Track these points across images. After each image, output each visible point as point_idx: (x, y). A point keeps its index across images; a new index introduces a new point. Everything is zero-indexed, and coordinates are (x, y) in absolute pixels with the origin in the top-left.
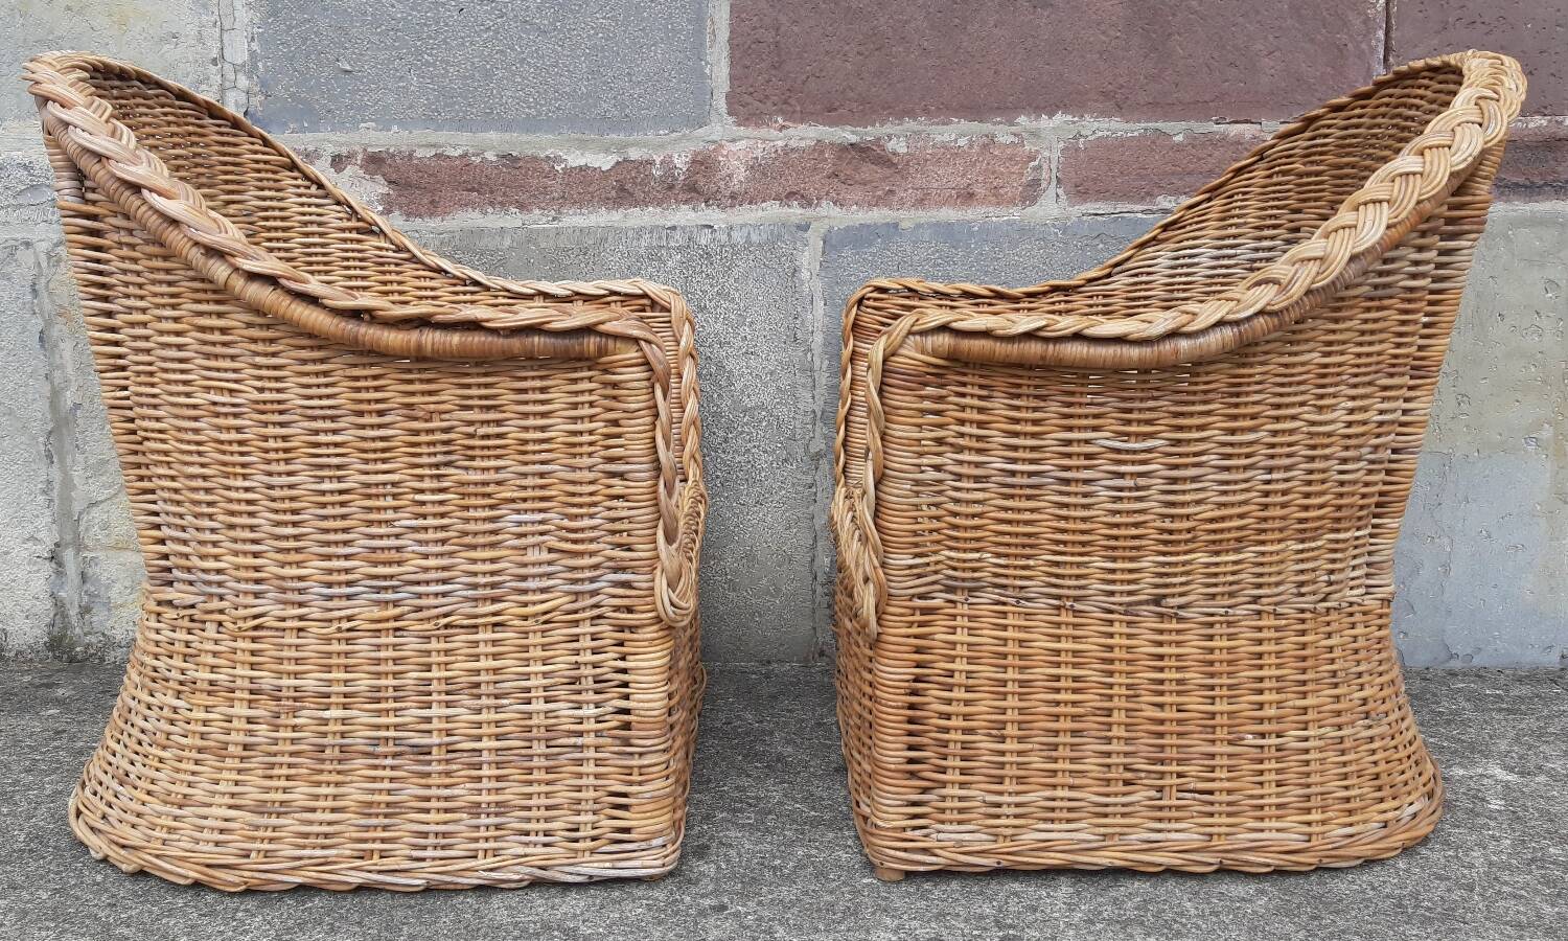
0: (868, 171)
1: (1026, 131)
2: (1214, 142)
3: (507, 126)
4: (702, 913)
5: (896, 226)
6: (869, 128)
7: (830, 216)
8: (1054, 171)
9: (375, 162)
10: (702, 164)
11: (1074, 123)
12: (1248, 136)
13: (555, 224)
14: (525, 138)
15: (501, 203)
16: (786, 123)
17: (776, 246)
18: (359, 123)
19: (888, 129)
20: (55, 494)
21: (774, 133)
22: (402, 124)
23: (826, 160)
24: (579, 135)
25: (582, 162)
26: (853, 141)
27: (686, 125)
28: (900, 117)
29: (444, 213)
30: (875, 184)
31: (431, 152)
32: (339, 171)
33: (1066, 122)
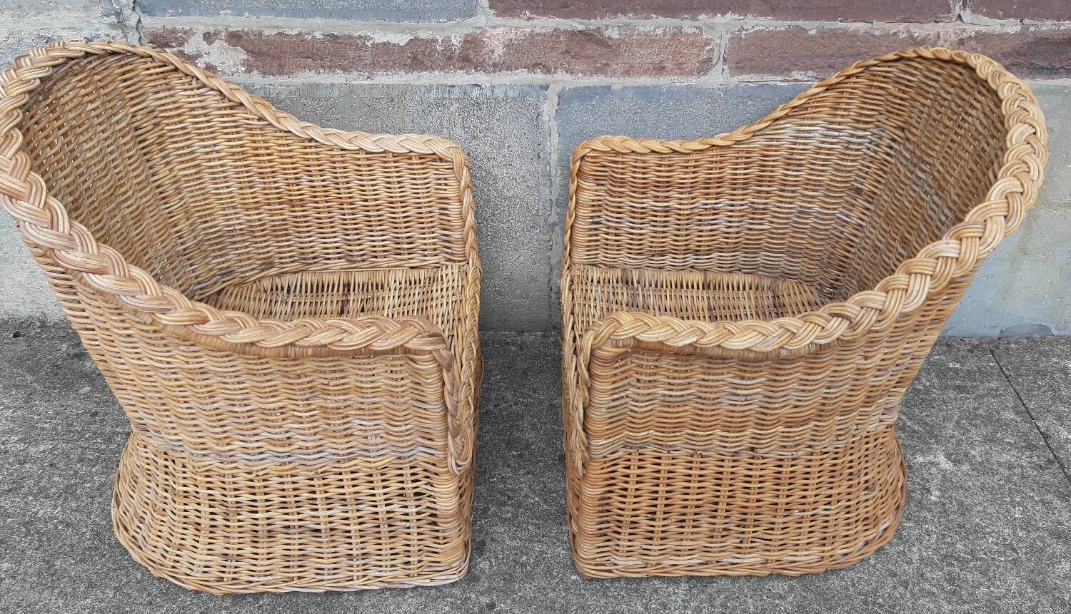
0: (590, 49)
1: (704, 24)
2: (835, 34)
3: (328, 15)
5: (609, 87)
6: (592, 20)
7: (564, 80)
8: (723, 53)
9: (235, 38)
10: (472, 43)
11: (740, 20)
12: (862, 31)
13: (369, 81)
14: (341, 22)
15: (330, 67)
16: (534, 16)
17: (526, 99)
18: (219, 10)
19: (606, 21)
21: (523, 22)
22: (251, 11)
23: (561, 42)
24: (382, 22)
25: (385, 40)
26: (581, 29)
27: (459, 16)
28: (615, 13)
29: (289, 73)
30: (596, 59)
31: (275, 32)
32: (210, 43)
33: (734, 19)
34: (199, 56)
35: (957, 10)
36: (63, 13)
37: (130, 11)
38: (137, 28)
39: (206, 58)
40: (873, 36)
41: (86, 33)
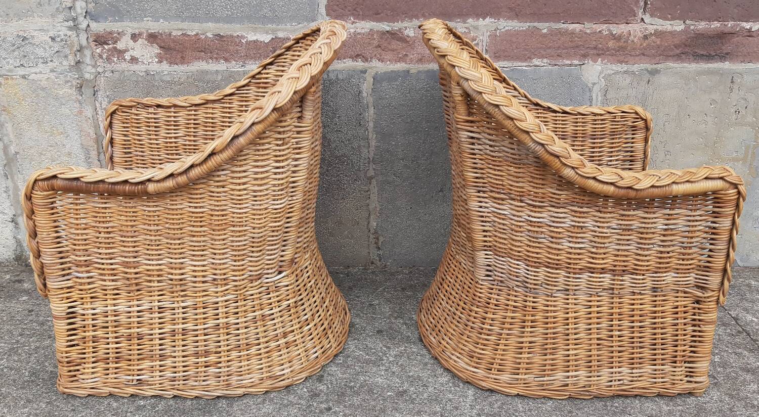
0: (395, 44)
1: (472, 26)
2: (560, 32)
3: (217, 21)
4: (321, 412)
5: (408, 71)
6: (396, 23)
7: (378, 66)
8: (485, 46)
9: (153, 38)
11: (495, 23)
12: (578, 30)
13: (243, 69)
14: (226, 26)
15: (216, 58)
16: (356, 20)
17: (350, 81)
18: (143, 18)
19: (405, 24)
20: (11, 193)
21: (349, 25)
22: (165, 18)
23: (375, 39)
24: (253, 25)
25: (255, 38)
26: (388, 30)
27: (306, 21)
28: (411, 18)
29: (188, 63)
30: (399, 51)
31: (180, 33)
32: (135, 41)
33: (491, 22)
34: (126, 51)
35: (640, 15)
36: (37, 19)
37: (83, 18)
38: (86, 31)
39: (131, 53)
40: (586, 33)
41: (51, 34)
